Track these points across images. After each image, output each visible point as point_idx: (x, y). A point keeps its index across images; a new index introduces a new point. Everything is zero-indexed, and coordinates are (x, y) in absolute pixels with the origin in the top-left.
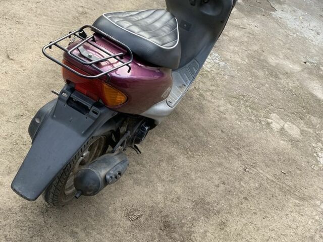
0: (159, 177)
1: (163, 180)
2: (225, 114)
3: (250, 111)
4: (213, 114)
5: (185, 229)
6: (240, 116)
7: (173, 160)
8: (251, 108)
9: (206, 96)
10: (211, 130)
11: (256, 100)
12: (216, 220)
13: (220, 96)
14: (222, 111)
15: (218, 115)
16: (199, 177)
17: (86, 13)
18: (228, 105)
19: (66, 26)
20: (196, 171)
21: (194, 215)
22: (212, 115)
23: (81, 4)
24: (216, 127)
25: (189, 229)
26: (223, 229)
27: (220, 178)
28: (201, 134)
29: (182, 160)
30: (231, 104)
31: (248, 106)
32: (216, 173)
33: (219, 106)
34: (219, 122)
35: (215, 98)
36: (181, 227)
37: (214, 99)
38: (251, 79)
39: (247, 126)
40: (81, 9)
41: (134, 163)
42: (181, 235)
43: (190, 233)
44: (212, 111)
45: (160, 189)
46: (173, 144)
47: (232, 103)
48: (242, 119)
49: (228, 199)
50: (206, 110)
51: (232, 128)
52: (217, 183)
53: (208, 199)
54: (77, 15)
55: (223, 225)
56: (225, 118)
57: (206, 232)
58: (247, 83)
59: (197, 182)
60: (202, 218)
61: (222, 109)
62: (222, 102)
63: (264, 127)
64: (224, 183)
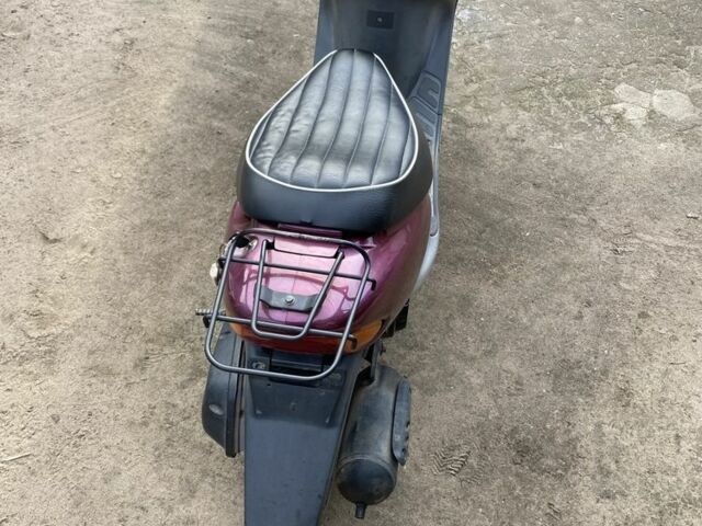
0: (461, 356)
1: (473, 359)
2: (523, 141)
3: (569, 103)
4: (501, 154)
5: (559, 440)
6: (555, 128)
7: (470, 305)
8: (569, 98)
9: (467, 117)
10: (514, 194)
11: (573, 71)
12: (606, 391)
13: (495, 101)
14: (514, 135)
15: (511, 149)
16: (537, 315)
17: (132, 43)
18: (521, 112)
19: (113, 99)
20: (525, 304)
21: (561, 402)
22: (499, 158)
23: (111, 26)
24: (519, 180)
25: (566, 438)
26: (628, 404)
27: (577, 297)
28: (496, 214)
29: (486, 295)
30: (525, 109)
31: (561, 95)
32: (564, 289)
33: (503, 128)
34: (520, 166)
35: (486, 111)
36: (551, 440)
37: (487, 115)
38: (538, 21)
39: (578, 145)
40: (117, 39)
41: (402, 351)
42: (557, 457)
43: (571, 443)
44: (494, 147)
45: (476, 381)
46: (452, 267)
47: (527, 104)
48: (562, 135)
49: (610, 333)
50: (481, 151)
51: (552, 165)
52: (574, 309)
53: (574, 356)
54: (118, 56)
55: (624, 395)
56: (529, 151)
57: (599, 426)
58: (536, 35)
59: (536, 328)
60: (581, 400)
61: (512, 130)
62: (505, 113)
63: (613, 128)
64: (589, 304)
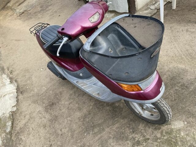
0: (71, 103)
1: (69, 104)
5: (49, 110)
7: (79, 110)
12: (48, 124)
16: (68, 122)
20: (71, 121)
21: (53, 115)
25: (49, 112)
26: (43, 126)
27: (64, 133)
29: (78, 114)
32: (68, 132)
41: (79, 93)
42: (48, 109)
43: (47, 112)
45: (66, 103)
49: (54, 134)
52: (63, 130)
53: (57, 122)
55: (45, 126)
57: (45, 118)
59: (66, 119)
60: (50, 118)
64: (61, 135)
